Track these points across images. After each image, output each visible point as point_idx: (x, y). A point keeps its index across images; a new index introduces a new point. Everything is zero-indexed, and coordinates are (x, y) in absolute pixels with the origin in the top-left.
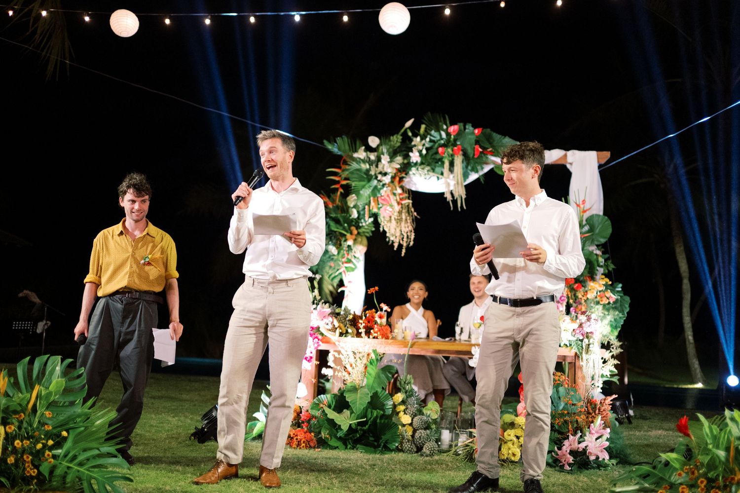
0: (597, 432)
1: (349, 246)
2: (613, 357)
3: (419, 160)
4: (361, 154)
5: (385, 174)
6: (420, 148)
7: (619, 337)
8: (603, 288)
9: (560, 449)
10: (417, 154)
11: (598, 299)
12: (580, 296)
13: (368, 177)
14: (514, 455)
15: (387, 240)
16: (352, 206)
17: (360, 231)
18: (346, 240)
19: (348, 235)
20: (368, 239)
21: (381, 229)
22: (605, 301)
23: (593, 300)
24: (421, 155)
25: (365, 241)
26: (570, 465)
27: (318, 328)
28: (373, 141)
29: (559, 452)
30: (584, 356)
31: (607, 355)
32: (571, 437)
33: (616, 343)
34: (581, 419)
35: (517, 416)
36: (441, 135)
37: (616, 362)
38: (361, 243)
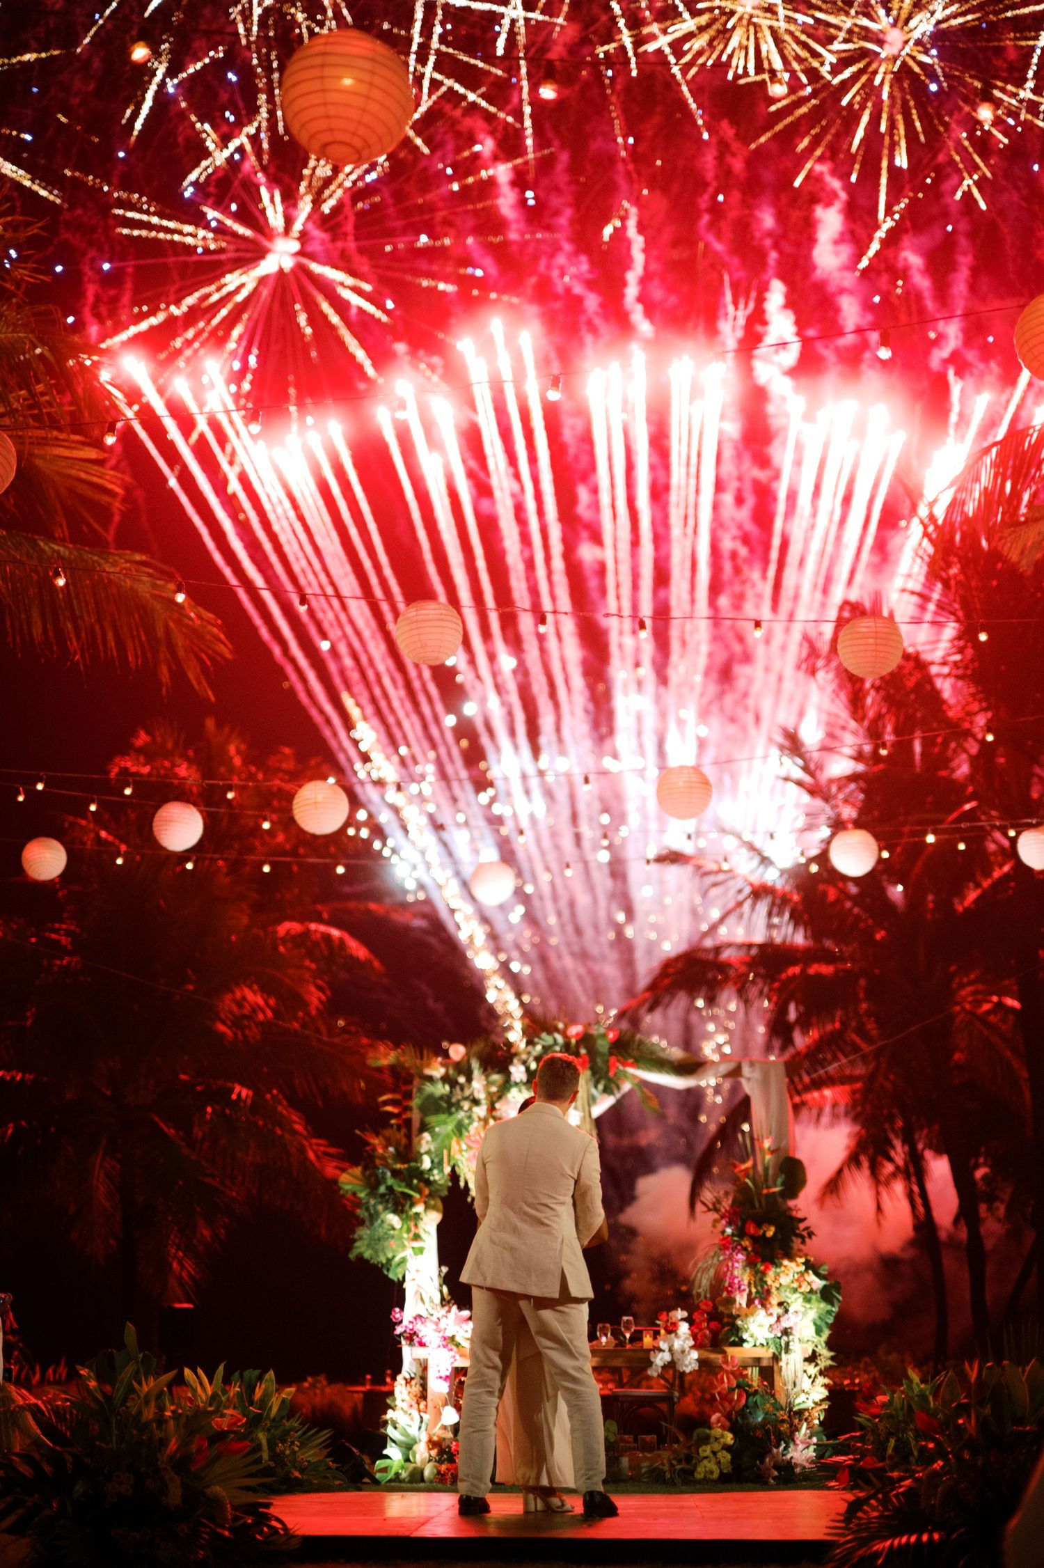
0: (802, 1442)
1: (417, 1214)
2: (821, 1373)
3: (524, 1078)
4: (437, 1071)
5: (476, 1102)
6: (524, 1057)
7: (830, 1344)
8: (803, 1268)
9: (762, 1462)
10: (522, 1068)
11: (795, 1285)
12: (769, 1282)
13: (447, 1105)
14: (712, 1472)
15: (469, 1199)
16: (422, 1151)
17: (433, 1188)
18: (412, 1205)
19: (417, 1196)
20: (443, 1200)
21: (462, 1184)
22: (805, 1288)
23: (788, 1286)
24: (528, 1069)
25: (440, 1204)
26: (774, 1478)
27: (453, 1338)
28: (457, 1052)
29: (762, 1467)
30: (784, 1356)
31: (813, 1370)
32: (775, 1450)
33: (825, 1353)
34: (784, 1428)
35: (710, 1428)
36: (555, 1040)
37: (827, 1381)
38: (434, 1208)
